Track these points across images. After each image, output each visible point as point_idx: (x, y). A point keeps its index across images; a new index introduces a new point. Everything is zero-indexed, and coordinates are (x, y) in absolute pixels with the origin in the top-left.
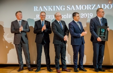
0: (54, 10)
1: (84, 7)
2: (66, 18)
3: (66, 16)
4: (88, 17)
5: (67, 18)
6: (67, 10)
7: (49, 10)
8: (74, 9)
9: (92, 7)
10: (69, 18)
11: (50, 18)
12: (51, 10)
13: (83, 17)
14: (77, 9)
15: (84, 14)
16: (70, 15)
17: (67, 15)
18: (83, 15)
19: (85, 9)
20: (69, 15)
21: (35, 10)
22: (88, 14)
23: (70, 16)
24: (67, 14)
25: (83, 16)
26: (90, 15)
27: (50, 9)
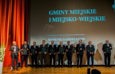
0: (57, 40)
1: (70, 39)
9: (74, 39)
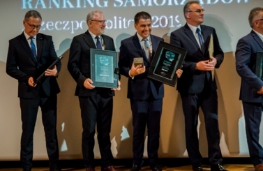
0: (79, 6)
2: (111, 27)
3: (111, 22)
4: (172, 26)
5: (115, 27)
6: (115, 5)
7: (65, 6)
8: (133, 5)
10: (120, 27)
11: (67, 27)
12: (71, 6)
13: (157, 26)
14: (141, 3)
15: (159, 17)
16: (122, 20)
17: (113, 20)
18: (158, 19)
19: (161, 2)
20: (120, 21)
21: (24, 7)
22: (171, 17)
23: (122, 22)
24: (115, 18)
25: (158, 23)
26: (177, 20)
27: (67, 5)
